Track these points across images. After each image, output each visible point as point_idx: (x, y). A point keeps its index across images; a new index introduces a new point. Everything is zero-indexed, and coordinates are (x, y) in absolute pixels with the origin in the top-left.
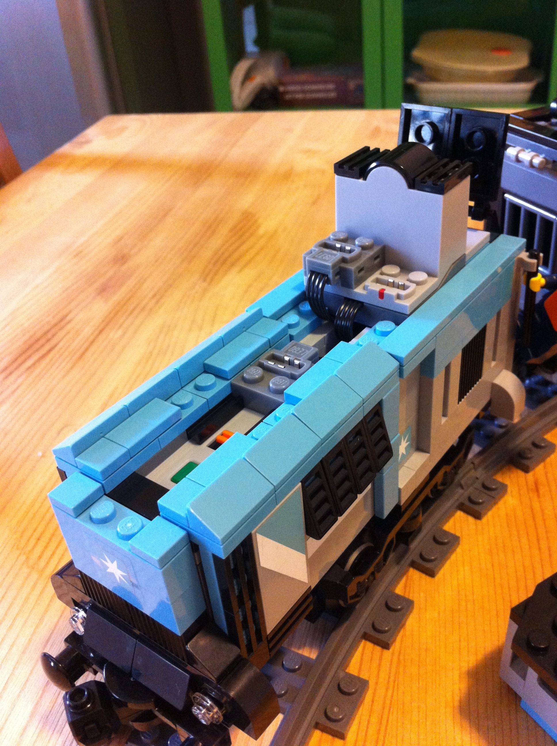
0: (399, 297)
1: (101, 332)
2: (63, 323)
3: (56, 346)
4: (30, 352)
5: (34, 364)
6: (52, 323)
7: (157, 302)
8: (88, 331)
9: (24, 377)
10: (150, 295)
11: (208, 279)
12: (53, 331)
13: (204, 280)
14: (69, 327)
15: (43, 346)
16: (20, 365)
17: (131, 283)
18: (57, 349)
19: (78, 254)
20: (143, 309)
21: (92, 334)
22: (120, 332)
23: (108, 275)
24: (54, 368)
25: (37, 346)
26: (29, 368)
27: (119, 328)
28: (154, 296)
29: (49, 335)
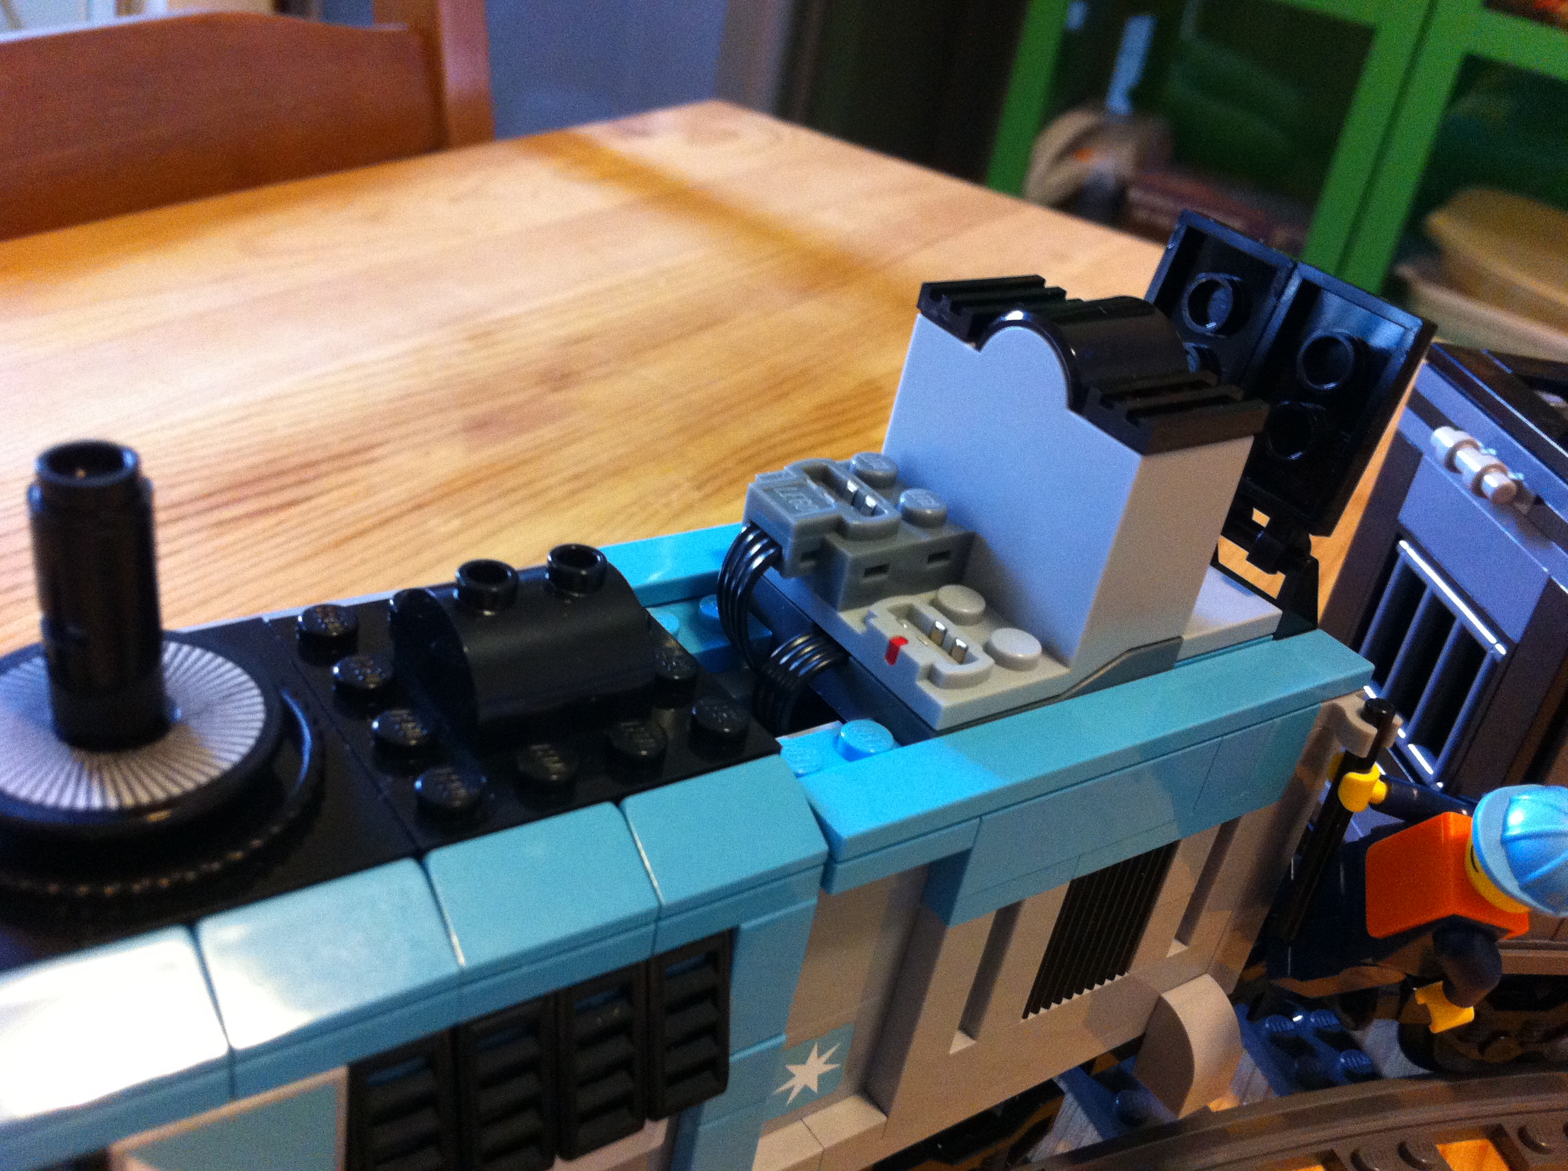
0: (932, 675)
1: (419, 507)
2: (357, 459)
3: (308, 499)
4: (247, 491)
5: (236, 519)
6: (336, 449)
7: (573, 493)
8: (394, 494)
9: (196, 537)
10: (567, 474)
11: (709, 488)
12: (324, 468)
13: (699, 488)
14: (362, 471)
15: (282, 488)
16: (211, 509)
17: (548, 432)
18: (304, 507)
19: (482, 337)
20: (534, 496)
21: (398, 505)
22: (456, 523)
23: (512, 400)
24: (273, 542)
25: (274, 483)
26: (220, 523)
27: (456, 516)
28: (576, 477)
29: (310, 473)
